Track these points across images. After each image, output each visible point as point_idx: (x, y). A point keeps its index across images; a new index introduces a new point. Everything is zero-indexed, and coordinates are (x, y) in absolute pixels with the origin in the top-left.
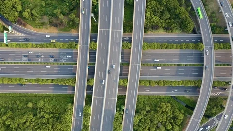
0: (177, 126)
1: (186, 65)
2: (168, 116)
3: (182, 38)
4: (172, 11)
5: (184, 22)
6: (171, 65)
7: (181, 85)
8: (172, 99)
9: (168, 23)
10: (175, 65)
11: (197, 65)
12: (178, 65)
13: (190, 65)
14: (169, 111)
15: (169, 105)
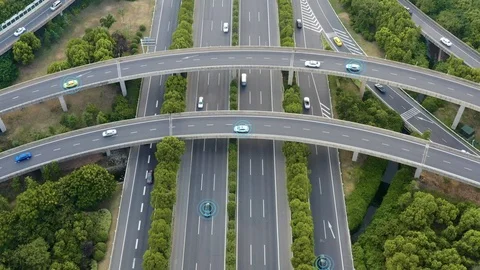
0: (466, 214)
1: (233, 191)
2: (434, 244)
3: (135, 207)
4: (21, 233)
5: (74, 193)
6: (231, 238)
7: (309, 203)
8: (364, 236)
9: (65, 248)
10: (231, 227)
11: (232, 159)
12: (232, 217)
13: (233, 178)
14: (416, 240)
15: (389, 244)
